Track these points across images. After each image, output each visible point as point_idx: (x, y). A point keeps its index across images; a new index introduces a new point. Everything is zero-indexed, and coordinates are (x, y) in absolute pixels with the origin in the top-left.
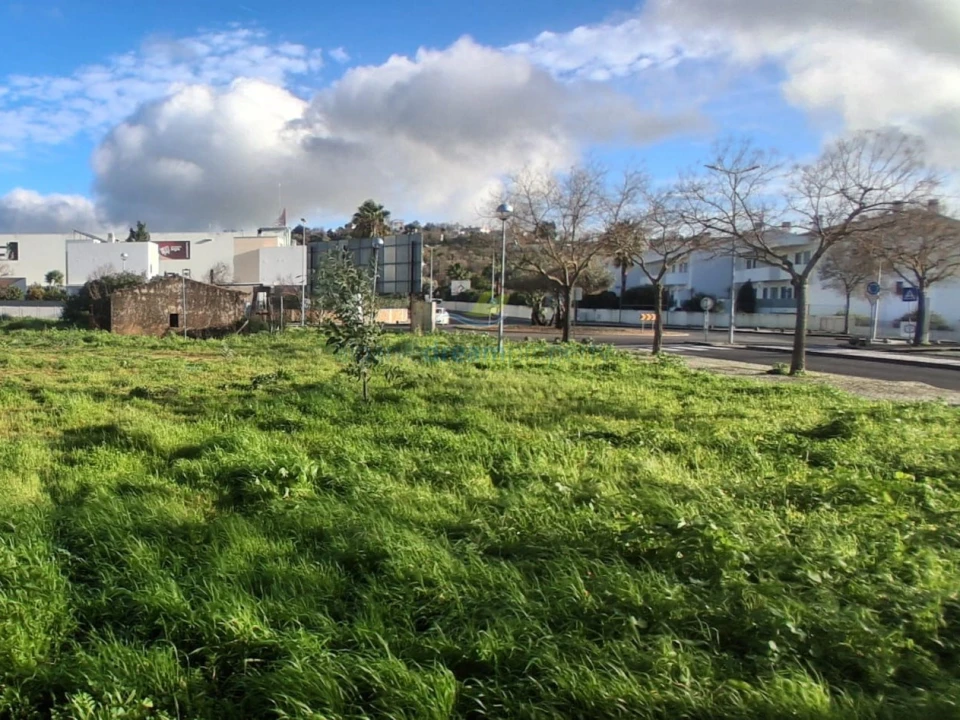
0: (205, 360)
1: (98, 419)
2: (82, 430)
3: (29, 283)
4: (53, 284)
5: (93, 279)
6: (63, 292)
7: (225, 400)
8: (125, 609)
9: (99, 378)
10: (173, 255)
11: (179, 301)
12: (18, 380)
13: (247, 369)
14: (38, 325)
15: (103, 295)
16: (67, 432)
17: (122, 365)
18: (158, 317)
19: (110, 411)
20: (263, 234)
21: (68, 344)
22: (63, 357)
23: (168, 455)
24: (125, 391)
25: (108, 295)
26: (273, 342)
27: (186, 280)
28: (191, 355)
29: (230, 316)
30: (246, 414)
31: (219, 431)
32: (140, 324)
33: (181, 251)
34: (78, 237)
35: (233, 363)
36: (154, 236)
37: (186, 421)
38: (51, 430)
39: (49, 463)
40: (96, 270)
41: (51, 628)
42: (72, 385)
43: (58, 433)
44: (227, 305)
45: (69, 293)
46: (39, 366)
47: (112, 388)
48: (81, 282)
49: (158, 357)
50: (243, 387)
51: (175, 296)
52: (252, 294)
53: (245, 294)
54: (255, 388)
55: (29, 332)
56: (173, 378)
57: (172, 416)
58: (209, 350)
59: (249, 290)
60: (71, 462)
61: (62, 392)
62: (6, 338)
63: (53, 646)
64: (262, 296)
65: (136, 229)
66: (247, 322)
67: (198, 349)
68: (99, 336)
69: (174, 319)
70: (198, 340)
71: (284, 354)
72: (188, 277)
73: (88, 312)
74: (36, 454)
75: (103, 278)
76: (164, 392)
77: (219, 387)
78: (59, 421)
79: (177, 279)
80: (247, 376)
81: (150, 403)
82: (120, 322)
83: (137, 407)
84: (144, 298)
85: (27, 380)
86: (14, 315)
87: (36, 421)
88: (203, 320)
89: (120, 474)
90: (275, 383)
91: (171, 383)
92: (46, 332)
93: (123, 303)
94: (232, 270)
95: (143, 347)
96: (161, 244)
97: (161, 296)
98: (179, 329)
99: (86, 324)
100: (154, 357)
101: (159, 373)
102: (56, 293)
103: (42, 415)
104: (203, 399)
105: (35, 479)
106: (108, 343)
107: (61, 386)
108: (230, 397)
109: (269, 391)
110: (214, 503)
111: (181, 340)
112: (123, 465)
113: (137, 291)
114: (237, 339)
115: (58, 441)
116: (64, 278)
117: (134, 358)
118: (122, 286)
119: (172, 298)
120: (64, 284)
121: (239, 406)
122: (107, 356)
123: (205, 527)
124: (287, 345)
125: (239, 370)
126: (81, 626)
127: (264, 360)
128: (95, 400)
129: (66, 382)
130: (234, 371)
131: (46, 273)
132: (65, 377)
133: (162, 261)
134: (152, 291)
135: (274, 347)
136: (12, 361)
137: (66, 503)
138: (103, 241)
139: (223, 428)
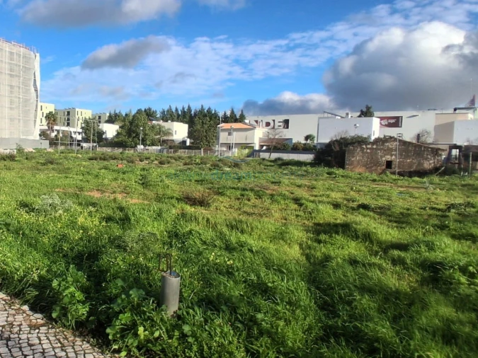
0: (411, 190)
1: (336, 219)
2: (326, 224)
3: (294, 141)
4: (309, 141)
5: (334, 139)
6: (314, 146)
7: (426, 217)
8: (353, 332)
9: (336, 196)
10: (390, 125)
11: (393, 153)
12: (287, 193)
13: (442, 198)
14: (299, 164)
15: (341, 148)
16: (315, 224)
17: (352, 189)
18: (378, 162)
19: (344, 216)
20: (457, 111)
21: (317, 175)
22: (315, 183)
23: (384, 246)
24: (355, 205)
25: (344, 148)
26: (463, 182)
27: (400, 140)
28: (401, 187)
29: (430, 164)
30: (443, 227)
31: (421, 236)
32: (365, 166)
33: (396, 122)
34: (326, 115)
35: (433, 193)
36: (376, 114)
37: (397, 227)
38: (306, 222)
39: (305, 240)
40: (337, 134)
41: (306, 331)
42: (320, 199)
43: (311, 224)
44: (429, 157)
45: (319, 147)
46: (299, 186)
47: (345, 202)
48: (327, 141)
49: (377, 186)
50: (439, 210)
51: (391, 150)
52: (448, 150)
53: (443, 150)
54: (449, 211)
55: (293, 168)
56: (388, 200)
57: (387, 223)
58: (413, 184)
59: (446, 147)
60: (319, 242)
61: (313, 202)
62: (280, 170)
63: (307, 341)
64: (455, 152)
65: (365, 110)
66: (443, 168)
67: (406, 183)
68: (337, 172)
69: (389, 164)
70: (406, 178)
71: (472, 191)
72: (401, 138)
73: (330, 158)
74: (298, 233)
75: (341, 138)
76: (380, 208)
77: (422, 208)
78: (312, 217)
79: (393, 139)
80: (443, 203)
81: (371, 214)
82: (351, 164)
83: (362, 215)
84: (368, 151)
85: (292, 193)
86: (285, 158)
87: (297, 216)
88: (410, 165)
89: (350, 253)
90: (465, 210)
91: (387, 203)
92: (304, 168)
93: (354, 153)
94: (433, 134)
95: (366, 180)
96: (382, 118)
97: (380, 150)
98: (392, 170)
99: (329, 165)
100: (374, 186)
101: (379, 196)
102: (310, 146)
103: (301, 213)
104: (409, 215)
105: (297, 248)
106: (342, 176)
107: (312, 198)
108: (430, 215)
109: (459, 214)
110: (417, 281)
111: (394, 177)
112: (353, 248)
113: (364, 146)
114: (436, 179)
115: (310, 229)
116: (316, 139)
117: (360, 186)
118: (354, 143)
119: (389, 151)
120: (315, 142)
121: (436, 222)
122: (342, 183)
123: (411, 295)
124: (474, 185)
125: (436, 199)
126: (324, 335)
127: (456, 194)
128: (334, 208)
129: (316, 196)
130: (433, 198)
131: (305, 135)
132: (315, 193)
133: (382, 129)
134: (375, 147)
135: (463, 186)
136: (284, 183)
137: (314, 264)
138: (342, 117)
139: (424, 235)
